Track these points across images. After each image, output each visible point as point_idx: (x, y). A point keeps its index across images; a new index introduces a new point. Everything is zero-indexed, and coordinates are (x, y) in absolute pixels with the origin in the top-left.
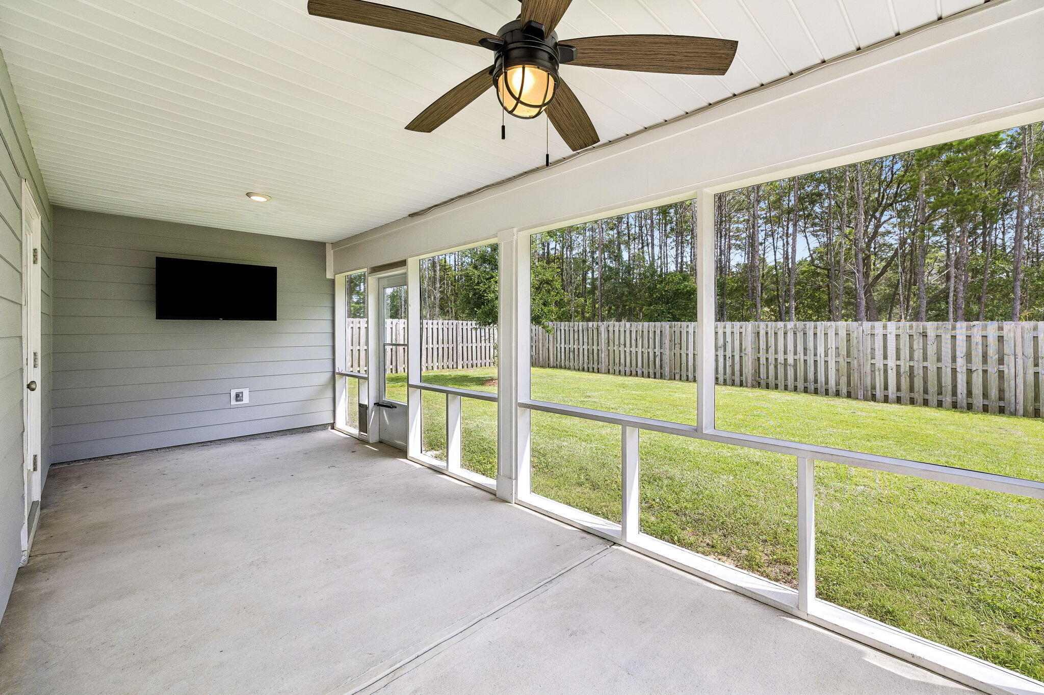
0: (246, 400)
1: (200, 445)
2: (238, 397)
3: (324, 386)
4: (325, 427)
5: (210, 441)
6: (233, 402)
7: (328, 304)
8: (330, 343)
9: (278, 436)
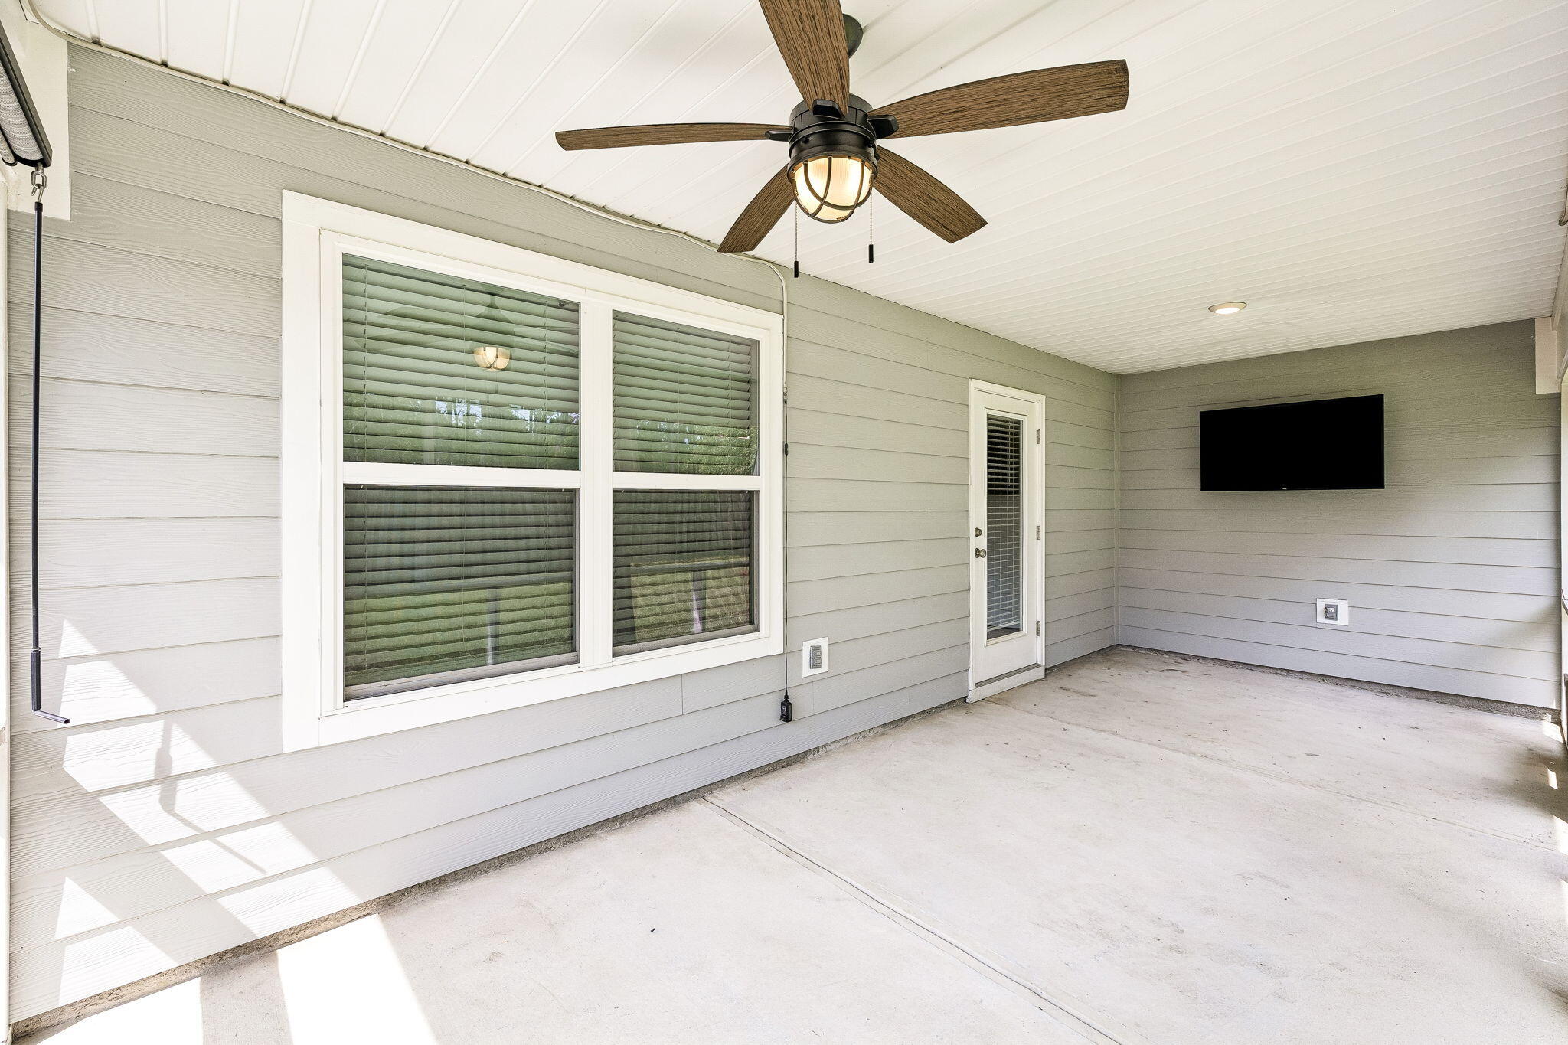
0: (1344, 618)
1: (1271, 671)
2: (1330, 613)
3: (1533, 626)
4: (1534, 713)
5: (1286, 670)
6: (1321, 619)
7: (1547, 449)
8: (1549, 534)
9: (1409, 696)
